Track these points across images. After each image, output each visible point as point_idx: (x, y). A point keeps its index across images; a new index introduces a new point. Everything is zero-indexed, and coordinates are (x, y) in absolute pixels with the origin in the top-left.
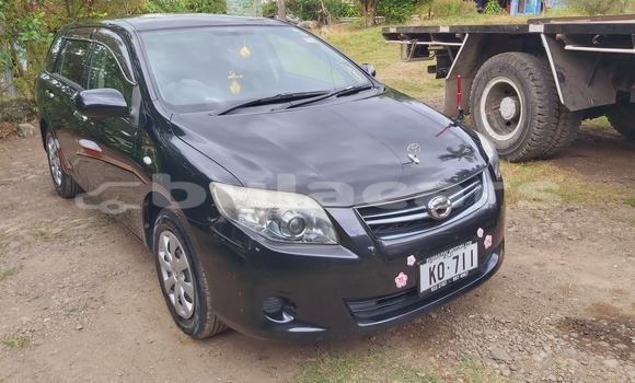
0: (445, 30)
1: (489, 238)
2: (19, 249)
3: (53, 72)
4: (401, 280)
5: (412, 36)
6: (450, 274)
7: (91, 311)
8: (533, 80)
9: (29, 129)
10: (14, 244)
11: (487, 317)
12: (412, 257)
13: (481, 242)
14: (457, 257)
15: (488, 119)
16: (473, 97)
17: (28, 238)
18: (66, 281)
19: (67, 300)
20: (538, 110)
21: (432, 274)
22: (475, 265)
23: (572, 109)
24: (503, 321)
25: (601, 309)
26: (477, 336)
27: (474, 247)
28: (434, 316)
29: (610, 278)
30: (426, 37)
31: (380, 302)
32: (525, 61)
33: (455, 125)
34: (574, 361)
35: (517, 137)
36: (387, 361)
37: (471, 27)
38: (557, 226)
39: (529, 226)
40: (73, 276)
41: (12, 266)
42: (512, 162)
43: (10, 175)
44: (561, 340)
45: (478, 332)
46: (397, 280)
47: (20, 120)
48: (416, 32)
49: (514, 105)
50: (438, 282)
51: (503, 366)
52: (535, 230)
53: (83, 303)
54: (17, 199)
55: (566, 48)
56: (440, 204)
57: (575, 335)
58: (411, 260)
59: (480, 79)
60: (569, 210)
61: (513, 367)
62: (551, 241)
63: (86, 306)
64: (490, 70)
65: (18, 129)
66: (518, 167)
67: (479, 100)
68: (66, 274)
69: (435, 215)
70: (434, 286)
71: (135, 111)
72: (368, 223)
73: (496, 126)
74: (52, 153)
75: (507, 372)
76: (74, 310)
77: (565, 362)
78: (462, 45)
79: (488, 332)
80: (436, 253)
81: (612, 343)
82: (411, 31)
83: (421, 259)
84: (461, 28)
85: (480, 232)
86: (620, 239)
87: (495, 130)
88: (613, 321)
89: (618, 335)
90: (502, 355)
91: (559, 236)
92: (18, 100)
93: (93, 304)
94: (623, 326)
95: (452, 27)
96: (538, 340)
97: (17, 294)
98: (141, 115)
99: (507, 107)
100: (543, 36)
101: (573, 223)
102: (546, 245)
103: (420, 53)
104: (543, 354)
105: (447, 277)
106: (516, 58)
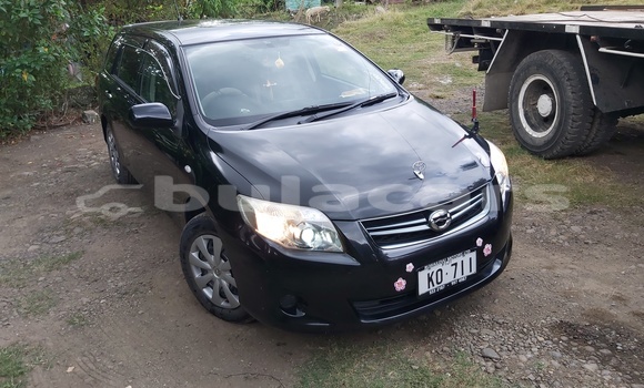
0: (486, 24)
1: (489, 247)
2: (81, 235)
3: (112, 73)
4: (400, 284)
5: (455, 28)
6: (448, 279)
7: (140, 295)
8: (569, 80)
9: (93, 115)
10: (77, 230)
11: (487, 317)
12: (411, 264)
13: (480, 251)
14: (456, 264)
15: (526, 115)
16: (512, 92)
17: (90, 224)
18: (121, 266)
19: (120, 284)
20: (572, 110)
21: (430, 279)
22: (474, 270)
23: (605, 110)
24: (501, 321)
25: (597, 315)
26: (473, 334)
27: (473, 255)
28: (438, 313)
29: (615, 283)
30: (469, 30)
31: (382, 302)
32: (562, 59)
33: (469, 137)
34: (556, 363)
35: (551, 135)
36: (388, 353)
37: (510, 23)
38: (575, 229)
39: (548, 228)
40: (127, 261)
41: (76, 250)
42: (545, 159)
43: (76, 162)
44: (550, 342)
45: (475, 331)
46: (396, 285)
47: (85, 107)
48: (460, 24)
49: (550, 103)
50: (436, 286)
51: (490, 363)
52: (553, 232)
53: (134, 287)
54: (81, 186)
55: (600, 50)
56: (441, 217)
57: (564, 338)
58: (410, 267)
59: (518, 76)
60: (592, 213)
61: (498, 365)
62: (566, 244)
63: (136, 291)
64: (528, 66)
65: (84, 115)
66: (549, 165)
67: (517, 96)
68: (121, 260)
69: (435, 227)
70: (432, 289)
71: (178, 123)
72: (371, 234)
73: (533, 121)
74: (111, 145)
75: (492, 370)
76: (126, 293)
77: (547, 364)
78: (503, 40)
79: (484, 331)
80: (435, 261)
81: (598, 348)
82: (455, 23)
83: (420, 266)
84: (502, 23)
85: (479, 242)
86: (636, 245)
87: (532, 126)
88: (606, 327)
89: (606, 341)
90: (491, 353)
91: (575, 239)
92: (84, 87)
93: (141, 289)
94: (614, 333)
95: (492, 22)
96: (529, 341)
97: (79, 276)
98: (184, 126)
99: (544, 105)
100: (578, 37)
101: (593, 226)
102: (561, 248)
103: (463, 44)
104: (529, 355)
105: (445, 281)
106: (554, 56)
